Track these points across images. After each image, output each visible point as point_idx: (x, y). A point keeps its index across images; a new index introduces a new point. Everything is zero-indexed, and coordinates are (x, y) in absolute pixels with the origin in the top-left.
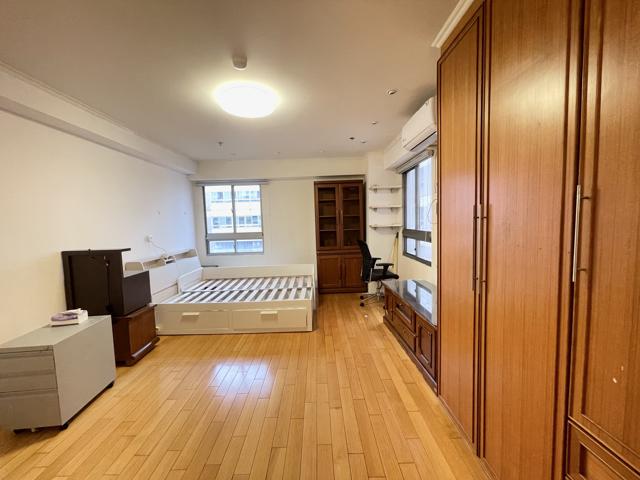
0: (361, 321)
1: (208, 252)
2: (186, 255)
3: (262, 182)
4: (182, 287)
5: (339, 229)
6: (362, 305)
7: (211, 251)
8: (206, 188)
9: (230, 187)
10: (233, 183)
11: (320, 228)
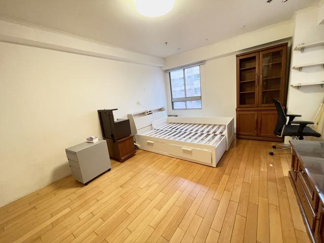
0: (264, 169)
1: (173, 108)
2: (161, 110)
3: (201, 63)
4: (154, 126)
5: (258, 91)
6: (272, 154)
7: (175, 108)
8: (171, 73)
9: (182, 70)
10: (184, 68)
11: (240, 91)
